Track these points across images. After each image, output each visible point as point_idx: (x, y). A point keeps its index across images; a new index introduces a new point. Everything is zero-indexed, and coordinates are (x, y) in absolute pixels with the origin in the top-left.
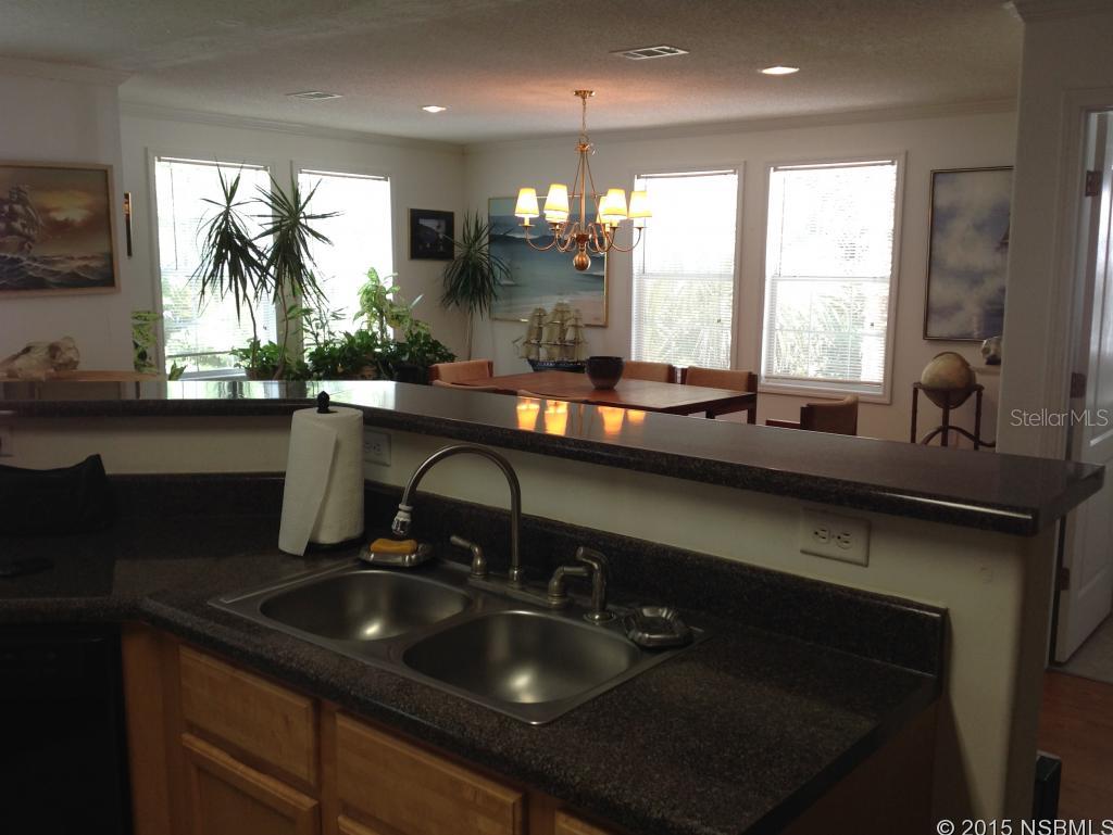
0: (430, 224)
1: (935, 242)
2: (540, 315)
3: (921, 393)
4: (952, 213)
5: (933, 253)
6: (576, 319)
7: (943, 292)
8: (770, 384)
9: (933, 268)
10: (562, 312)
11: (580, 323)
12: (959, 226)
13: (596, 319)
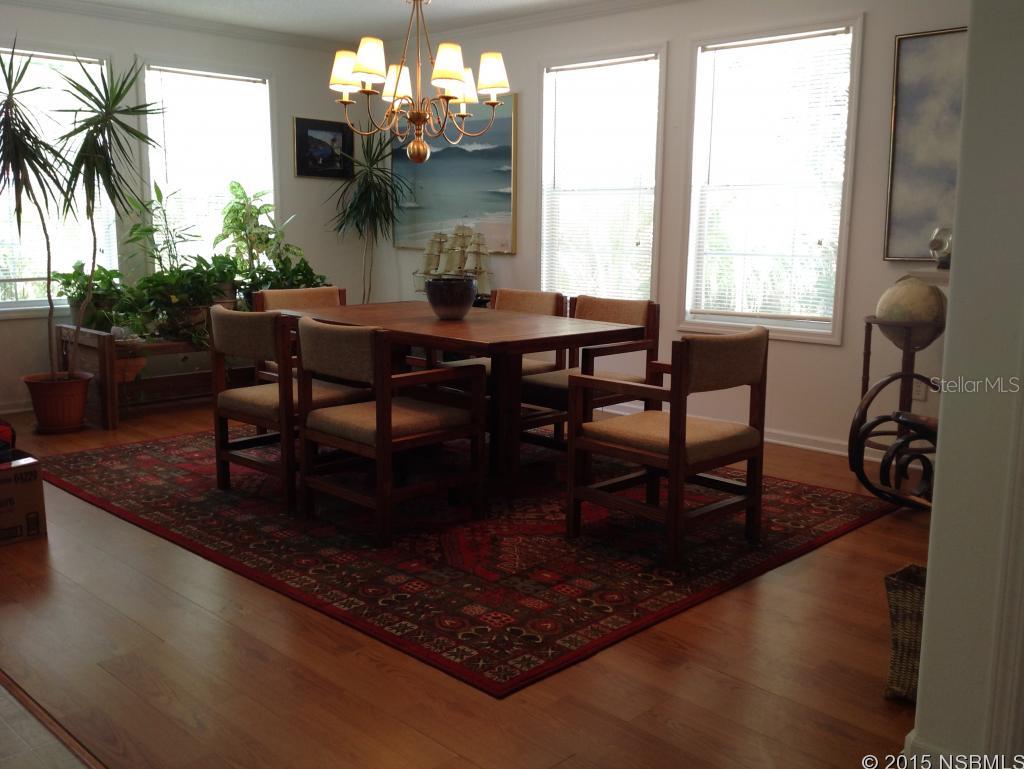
0: (324, 137)
1: (900, 131)
2: (440, 239)
3: (876, 329)
4: (924, 90)
5: (898, 145)
6: (479, 245)
7: (909, 197)
8: (697, 320)
9: (898, 167)
10: (463, 237)
11: (482, 250)
12: (933, 108)
13: (503, 245)
